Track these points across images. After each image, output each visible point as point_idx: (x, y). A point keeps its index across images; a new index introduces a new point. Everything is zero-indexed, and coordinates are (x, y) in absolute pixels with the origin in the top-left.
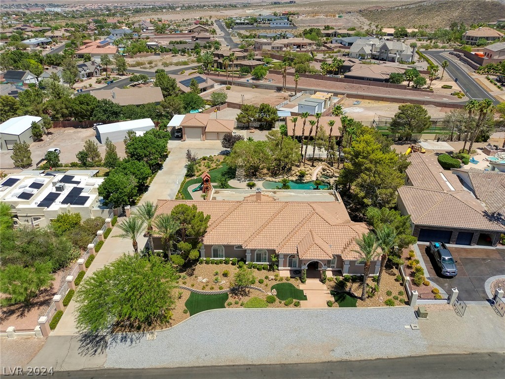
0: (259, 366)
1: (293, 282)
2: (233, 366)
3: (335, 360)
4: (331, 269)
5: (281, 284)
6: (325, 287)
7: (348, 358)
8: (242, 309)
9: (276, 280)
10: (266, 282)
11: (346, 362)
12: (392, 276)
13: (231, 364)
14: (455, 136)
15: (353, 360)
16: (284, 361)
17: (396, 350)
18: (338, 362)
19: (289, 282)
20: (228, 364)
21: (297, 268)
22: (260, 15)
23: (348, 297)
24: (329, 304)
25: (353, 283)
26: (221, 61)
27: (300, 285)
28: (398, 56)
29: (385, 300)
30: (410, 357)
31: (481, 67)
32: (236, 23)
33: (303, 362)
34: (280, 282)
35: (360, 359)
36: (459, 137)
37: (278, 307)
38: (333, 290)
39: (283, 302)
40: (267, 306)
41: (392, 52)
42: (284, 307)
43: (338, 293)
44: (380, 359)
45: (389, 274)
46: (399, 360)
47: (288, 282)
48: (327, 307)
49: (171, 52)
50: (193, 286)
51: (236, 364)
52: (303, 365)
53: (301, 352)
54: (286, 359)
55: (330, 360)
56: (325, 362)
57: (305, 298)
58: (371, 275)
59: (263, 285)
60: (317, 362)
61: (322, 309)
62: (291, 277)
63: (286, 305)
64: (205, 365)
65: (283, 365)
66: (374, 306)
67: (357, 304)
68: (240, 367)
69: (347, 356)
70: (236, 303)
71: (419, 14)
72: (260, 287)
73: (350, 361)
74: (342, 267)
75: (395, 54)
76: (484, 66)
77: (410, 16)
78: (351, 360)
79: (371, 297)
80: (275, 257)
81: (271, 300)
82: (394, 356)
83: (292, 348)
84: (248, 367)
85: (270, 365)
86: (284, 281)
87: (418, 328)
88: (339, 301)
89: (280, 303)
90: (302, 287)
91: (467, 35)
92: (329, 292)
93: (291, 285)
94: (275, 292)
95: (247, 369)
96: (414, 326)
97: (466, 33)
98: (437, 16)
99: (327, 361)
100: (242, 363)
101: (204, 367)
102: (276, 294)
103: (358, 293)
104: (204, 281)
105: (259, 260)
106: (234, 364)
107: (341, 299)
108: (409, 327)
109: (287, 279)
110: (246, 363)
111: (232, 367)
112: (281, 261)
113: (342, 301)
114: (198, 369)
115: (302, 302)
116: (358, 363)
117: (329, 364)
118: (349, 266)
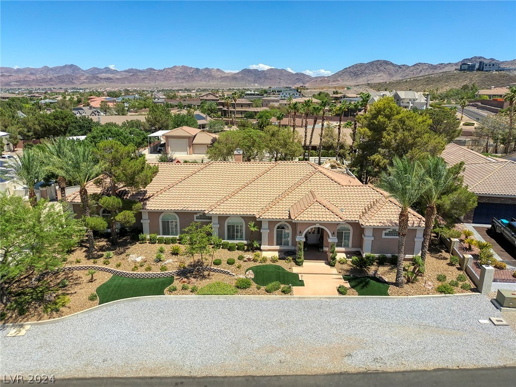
0: (202, 380)
1: (282, 264)
2: (151, 378)
3: (353, 371)
4: (343, 249)
5: (263, 265)
6: (334, 270)
7: (378, 368)
8: (193, 296)
9: (255, 261)
10: (238, 263)
11: (376, 373)
12: (442, 260)
13: (148, 375)
14: (491, 149)
15: (389, 370)
16: (252, 371)
17: (472, 356)
18: (359, 373)
19: (277, 264)
20: (141, 375)
21: (290, 247)
22: (270, 88)
23: (372, 282)
24: (341, 291)
25: (378, 267)
26: (225, 109)
27: (293, 268)
28: (412, 105)
29: (436, 286)
30: (505, 367)
31: (502, 110)
32: (247, 94)
33: (291, 373)
34: (261, 264)
35: (402, 369)
36: (496, 150)
37: (254, 294)
38: (348, 274)
39: (263, 288)
40: (236, 292)
41: (404, 101)
42: (264, 294)
43: (355, 278)
44: (443, 369)
45: (437, 258)
46: (484, 372)
47: (274, 264)
48: (337, 295)
49: (176, 108)
50: (119, 266)
51: (158, 375)
52: (289, 378)
53: (288, 356)
54: (257, 368)
55: (343, 370)
56: (335, 374)
57: (301, 283)
58: (408, 256)
59: (233, 267)
60: (319, 373)
61: (329, 298)
62: (280, 259)
63: (268, 291)
64: (96, 376)
65: (250, 378)
66: (418, 294)
67: (389, 292)
68: (163, 381)
69: (378, 365)
70: (184, 288)
71: (428, 85)
72: (229, 269)
73: (384, 373)
74: (361, 246)
75: (408, 103)
76: (506, 109)
77: (419, 86)
78: (385, 370)
79: (412, 282)
80: (254, 226)
81: (243, 286)
82: (471, 366)
83: (271, 352)
84: (179, 381)
85: (226, 377)
86: (268, 263)
87: (504, 323)
88: (358, 287)
89: (259, 289)
90: (296, 270)
91: (480, 93)
92: (341, 277)
93: (279, 267)
94: (250, 274)
95: (177, 384)
96: (497, 321)
97: (479, 92)
98: (446, 86)
99: (339, 371)
100: (171, 373)
101: (92, 378)
102: (253, 277)
103: (390, 277)
104: (139, 259)
105: (231, 237)
106: (153, 375)
107: (361, 285)
108: (487, 322)
109: (273, 260)
110: (177, 375)
111: (149, 381)
112: (265, 233)
113: (363, 287)
114: (80, 382)
115: (294, 288)
116: (400, 375)
117: (342, 377)
118: (373, 239)
